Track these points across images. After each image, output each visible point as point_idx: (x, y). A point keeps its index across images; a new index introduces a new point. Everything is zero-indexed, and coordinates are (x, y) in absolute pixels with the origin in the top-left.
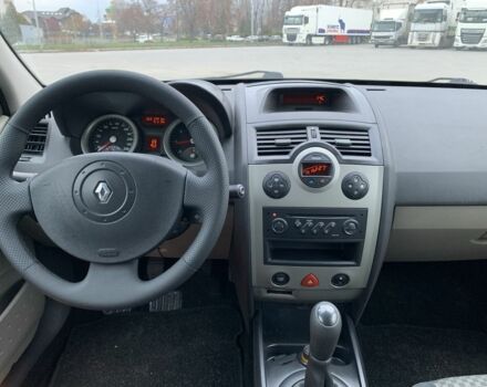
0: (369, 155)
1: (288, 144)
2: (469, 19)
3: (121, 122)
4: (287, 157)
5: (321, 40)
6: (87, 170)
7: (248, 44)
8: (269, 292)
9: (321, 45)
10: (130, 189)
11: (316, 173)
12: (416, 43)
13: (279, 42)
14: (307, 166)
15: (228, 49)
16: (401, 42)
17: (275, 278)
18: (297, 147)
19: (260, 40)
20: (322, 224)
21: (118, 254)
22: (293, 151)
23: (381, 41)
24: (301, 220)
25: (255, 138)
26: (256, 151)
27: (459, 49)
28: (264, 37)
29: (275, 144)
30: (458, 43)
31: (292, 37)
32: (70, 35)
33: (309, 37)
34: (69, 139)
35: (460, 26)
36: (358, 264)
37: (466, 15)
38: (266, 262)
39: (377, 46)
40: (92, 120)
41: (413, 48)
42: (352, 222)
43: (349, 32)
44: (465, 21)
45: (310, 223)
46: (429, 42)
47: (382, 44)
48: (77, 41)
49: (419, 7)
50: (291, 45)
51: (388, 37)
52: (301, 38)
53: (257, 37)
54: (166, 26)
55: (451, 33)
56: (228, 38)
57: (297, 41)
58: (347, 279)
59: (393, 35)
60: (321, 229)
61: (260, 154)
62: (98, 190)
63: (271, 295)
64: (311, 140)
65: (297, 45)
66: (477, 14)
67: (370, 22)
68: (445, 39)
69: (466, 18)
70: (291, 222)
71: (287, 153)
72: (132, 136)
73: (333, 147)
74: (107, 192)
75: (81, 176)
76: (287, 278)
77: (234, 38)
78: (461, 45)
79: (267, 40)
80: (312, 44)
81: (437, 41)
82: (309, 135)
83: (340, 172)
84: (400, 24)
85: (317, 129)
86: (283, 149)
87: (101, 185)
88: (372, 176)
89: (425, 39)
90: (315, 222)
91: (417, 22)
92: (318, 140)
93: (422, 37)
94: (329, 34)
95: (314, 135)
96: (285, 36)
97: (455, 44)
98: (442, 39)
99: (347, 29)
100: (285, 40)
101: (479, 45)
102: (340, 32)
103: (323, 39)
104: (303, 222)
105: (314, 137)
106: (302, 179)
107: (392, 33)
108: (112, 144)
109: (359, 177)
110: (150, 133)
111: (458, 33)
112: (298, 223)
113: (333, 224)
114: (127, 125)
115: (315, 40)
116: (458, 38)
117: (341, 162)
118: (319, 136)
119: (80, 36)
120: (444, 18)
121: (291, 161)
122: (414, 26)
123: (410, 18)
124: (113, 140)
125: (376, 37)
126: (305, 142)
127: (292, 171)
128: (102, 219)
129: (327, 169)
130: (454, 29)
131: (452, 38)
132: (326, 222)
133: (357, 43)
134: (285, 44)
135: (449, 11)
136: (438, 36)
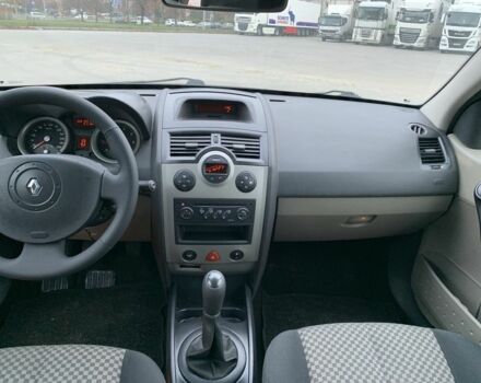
0: (258, 158)
1: (195, 147)
2: (408, 19)
3: (55, 123)
4: (193, 158)
5: (272, 31)
6: (21, 169)
7: (200, 30)
8: (182, 266)
9: (272, 35)
10: (57, 185)
11: (216, 171)
12: (359, 38)
13: (231, 31)
14: (208, 165)
15: (179, 34)
16: (346, 37)
17: (185, 255)
18: (202, 150)
19: (212, 27)
20: (220, 212)
21: (47, 236)
22: (198, 153)
23: (328, 34)
24: (204, 209)
25: (169, 141)
26: (169, 153)
27: (398, 47)
28: (217, 24)
29: (185, 147)
30: (397, 42)
31: (243, 26)
32: (10, 9)
33: (260, 27)
34: (6, 139)
35: (400, 25)
36: (250, 242)
37: (406, 15)
38: (177, 243)
39: (324, 39)
40: (27, 122)
41: (357, 43)
42: (244, 210)
43: (299, 24)
44: (403, 21)
45: (211, 211)
46: (372, 38)
47: (329, 38)
48: (17, 17)
49: (363, 4)
50: (242, 34)
51: (334, 31)
52: (252, 28)
53: (209, 24)
54: (115, 6)
55: (391, 31)
56: (179, 23)
57: (248, 31)
58: (241, 255)
59: (339, 30)
60: (220, 216)
61: (172, 155)
62: (30, 185)
63: (183, 269)
64: (213, 145)
65: (249, 34)
66: (414, 14)
67: (318, 15)
68: (387, 38)
69: (404, 17)
70: (196, 210)
71: (194, 155)
72: (64, 136)
73: (230, 151)
74: (37, 186)
75: (15, 175)
76: (195, 256)
77: (186, 23)
78: (399, 43)
79: (219, 27)
80: (263, 35)
81: (378, 38)
82: (212, 141)
83: (234, 171)
84: (346, 19)
85: (219, 135)
86: (191, 151)
87: (33, 181)
88: (259, 174)
89: (368, 35)
90: (215, 210)
91: (361, 18)
92: (219, 145)
93: (366, 33)
94: (280, 25)
95: (216, 140)
96: (237, 24)
97: (395, 42)
98: (383, 36)
99: (297, 20)
100: (236, 28)
101: (415, 45)
102: (289, 24)
103: (273, 29)
104: (206, 209)
105: (216, 142)
106: (205, 176)
107: (339, 28)
108: (46, 143)
109: (248, 175)
110: (80, 133)
111: (397, 31)
112: (202, 211)
113: (229, 211)
114: (60, 127)
115: (266, 31)
116: (397, 36)
117: (236, 163)
118: (220, 141)
119: (21, 11)
120: (385, 17)
121: (197, 161)
122: (358, 23)
123: (355, 14)
124: (47, 139)
125: (323, 31)
126: (209, 146)
127: (197, 169)
128: (34, 209)
129: (224, 168)
130: (394, 27)
131: (392, 36)
132: (224, 210)
133: (306, 36)
134: (236, 33)
135: (390, 10)
136: (380, 33)
